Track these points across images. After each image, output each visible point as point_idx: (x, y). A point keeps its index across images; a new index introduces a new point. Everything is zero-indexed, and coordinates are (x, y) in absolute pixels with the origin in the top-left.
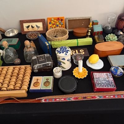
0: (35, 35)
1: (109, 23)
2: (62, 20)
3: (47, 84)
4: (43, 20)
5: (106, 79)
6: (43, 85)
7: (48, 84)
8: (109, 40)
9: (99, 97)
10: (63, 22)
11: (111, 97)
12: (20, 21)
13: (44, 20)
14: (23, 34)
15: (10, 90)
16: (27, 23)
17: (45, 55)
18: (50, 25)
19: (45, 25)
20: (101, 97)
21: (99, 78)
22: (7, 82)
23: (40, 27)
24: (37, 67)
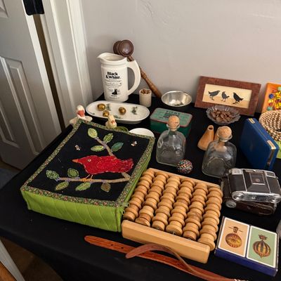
0: (228, 116)
3: (262, 250)
4: (256, 86)
6: (252, 248)
7: (264, 250)
12: (202, 78)
13: (259, 86)
14: (198, 107)
15: (172, 233)
16: (216, 84)
17: (266, 171)
18: (270, 101)
19: (257, 99)
22: (167, 210)
23: (241, 99)
24: (242, 197)
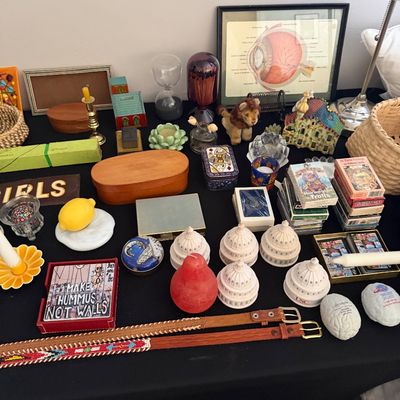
1: (167, 88)
2: (9, 78)
5: (91, 286)
8: (157, 147)
9: (50, 354)
10: (13, 83)
11: (94, 349)
20: (56, 353)
21: (66, 285)
